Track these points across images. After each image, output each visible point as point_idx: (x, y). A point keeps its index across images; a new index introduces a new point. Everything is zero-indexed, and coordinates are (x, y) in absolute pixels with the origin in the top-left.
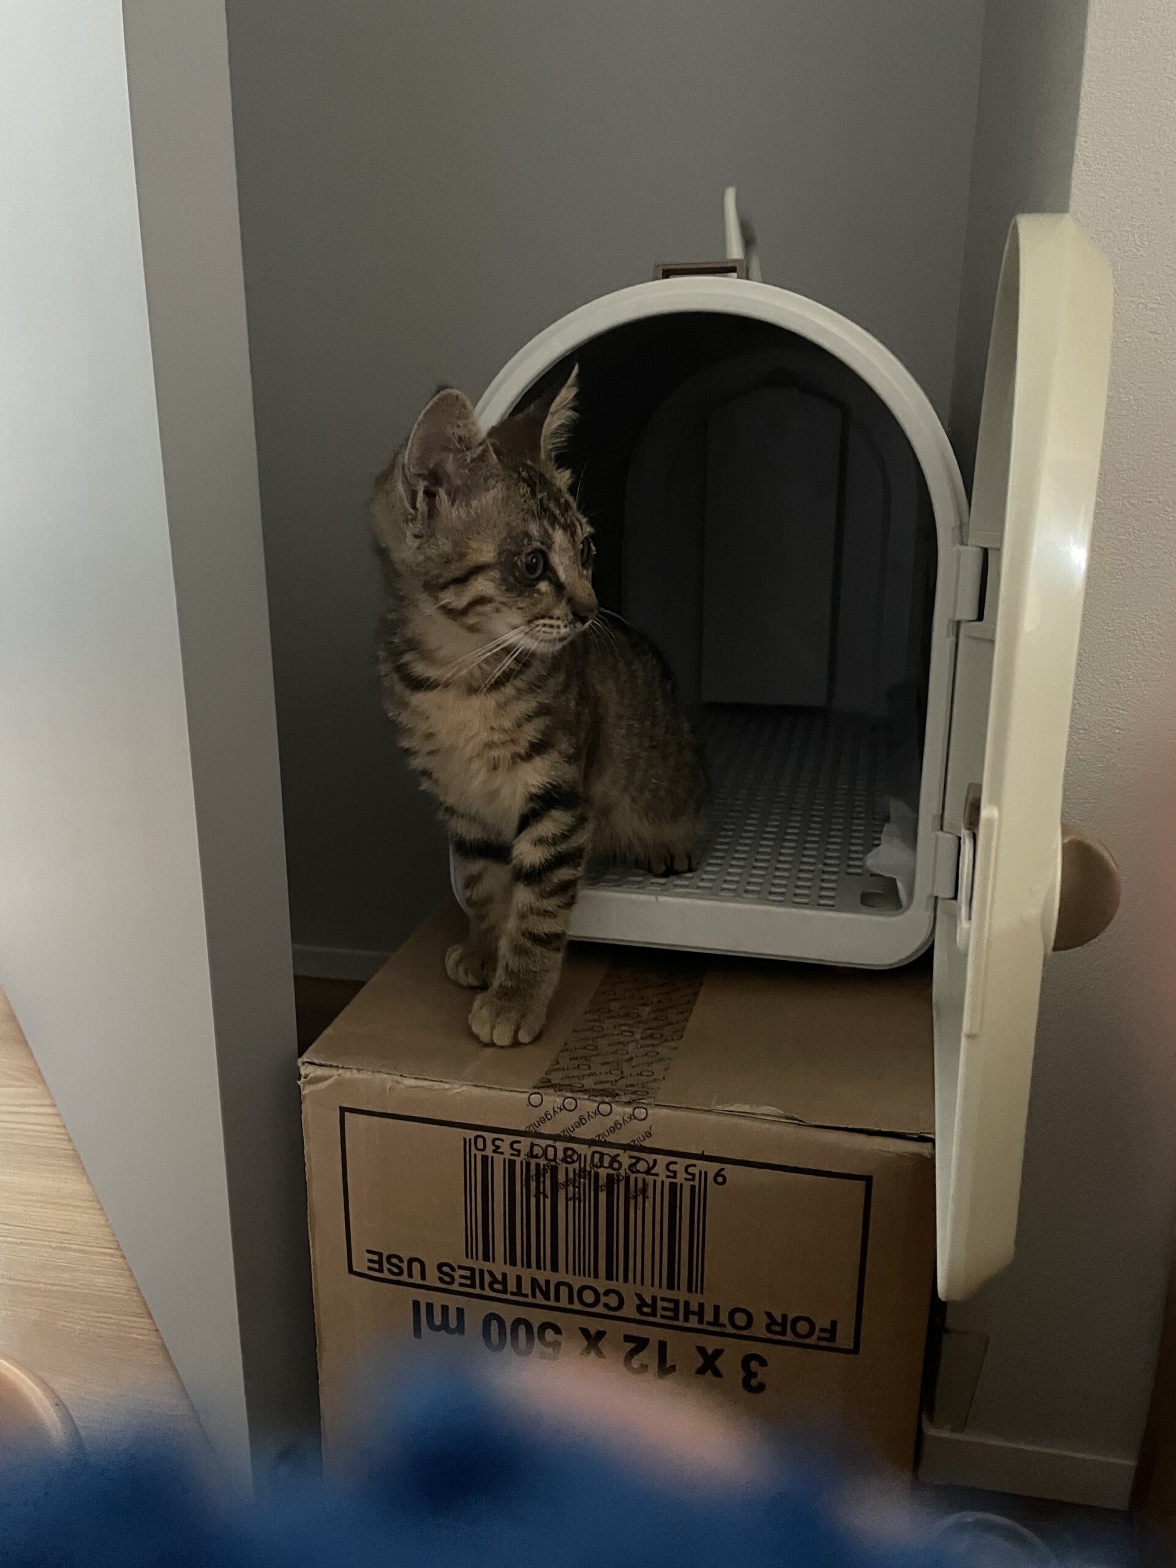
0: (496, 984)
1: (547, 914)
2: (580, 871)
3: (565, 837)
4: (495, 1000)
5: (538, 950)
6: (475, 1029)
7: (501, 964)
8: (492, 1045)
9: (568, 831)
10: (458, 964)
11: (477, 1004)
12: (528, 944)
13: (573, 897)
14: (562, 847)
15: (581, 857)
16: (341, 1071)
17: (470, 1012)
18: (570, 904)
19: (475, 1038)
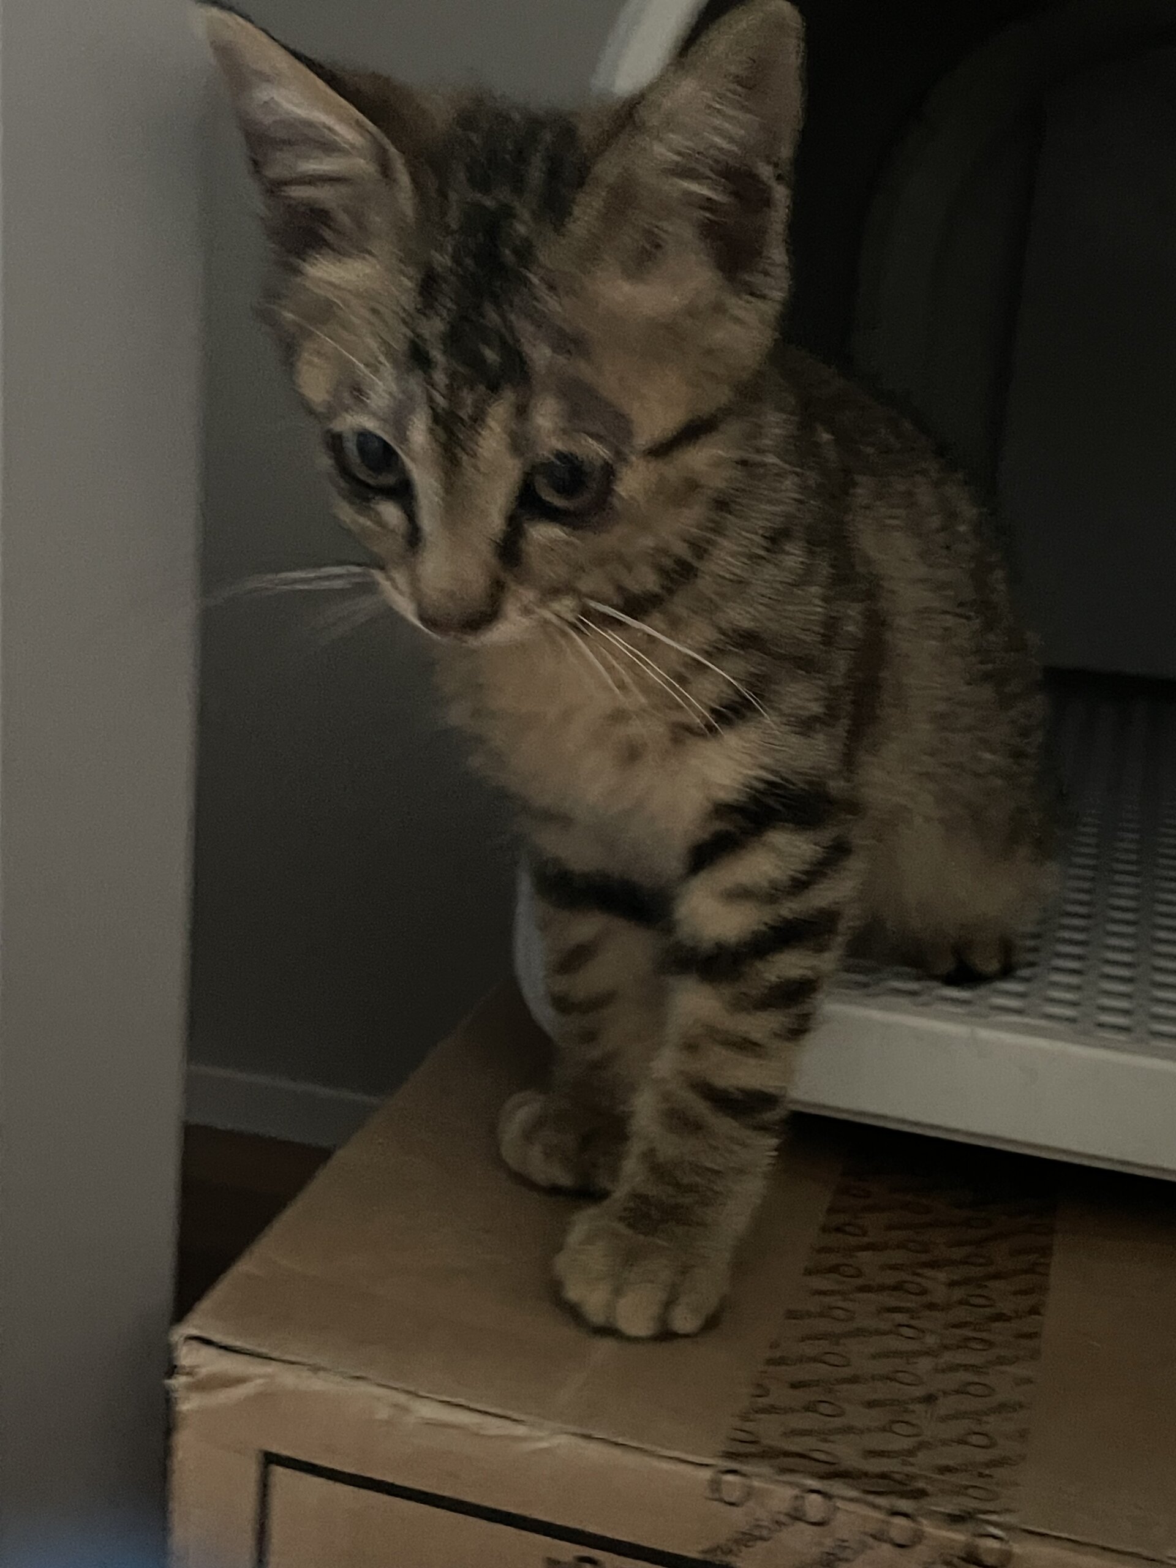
0: (621, 1192)
1: (746, 1046)
2: (828, 961)
3: (799, 885)
4: (622, 1228)
5: (724, 1125)
6: (573, 1293)
7: (636, 1147)
8: (608, 1331)
9: (806, 873)
10: (528, 1136)
11: (577, 1233)
12: (701, 1108)
13: (806, 1017)
14: (790, 908)
15: (832, 931)
16: (270, 1368)
17: (559, 1248)
18: (798, 1031)
19: (574, 1313)
